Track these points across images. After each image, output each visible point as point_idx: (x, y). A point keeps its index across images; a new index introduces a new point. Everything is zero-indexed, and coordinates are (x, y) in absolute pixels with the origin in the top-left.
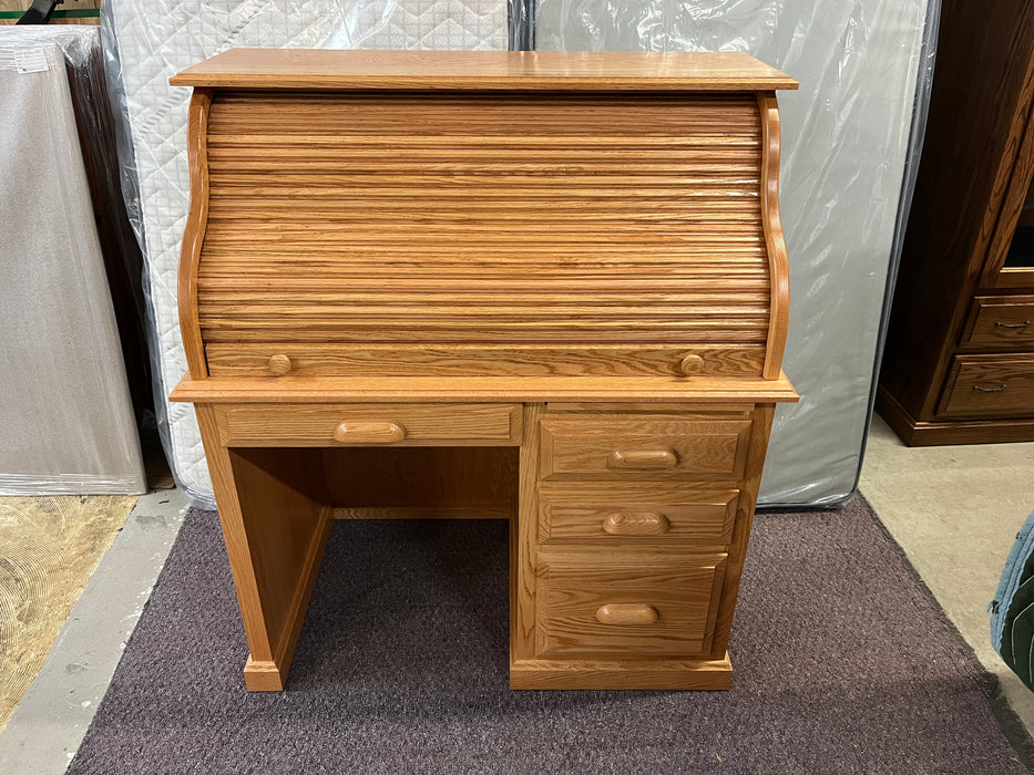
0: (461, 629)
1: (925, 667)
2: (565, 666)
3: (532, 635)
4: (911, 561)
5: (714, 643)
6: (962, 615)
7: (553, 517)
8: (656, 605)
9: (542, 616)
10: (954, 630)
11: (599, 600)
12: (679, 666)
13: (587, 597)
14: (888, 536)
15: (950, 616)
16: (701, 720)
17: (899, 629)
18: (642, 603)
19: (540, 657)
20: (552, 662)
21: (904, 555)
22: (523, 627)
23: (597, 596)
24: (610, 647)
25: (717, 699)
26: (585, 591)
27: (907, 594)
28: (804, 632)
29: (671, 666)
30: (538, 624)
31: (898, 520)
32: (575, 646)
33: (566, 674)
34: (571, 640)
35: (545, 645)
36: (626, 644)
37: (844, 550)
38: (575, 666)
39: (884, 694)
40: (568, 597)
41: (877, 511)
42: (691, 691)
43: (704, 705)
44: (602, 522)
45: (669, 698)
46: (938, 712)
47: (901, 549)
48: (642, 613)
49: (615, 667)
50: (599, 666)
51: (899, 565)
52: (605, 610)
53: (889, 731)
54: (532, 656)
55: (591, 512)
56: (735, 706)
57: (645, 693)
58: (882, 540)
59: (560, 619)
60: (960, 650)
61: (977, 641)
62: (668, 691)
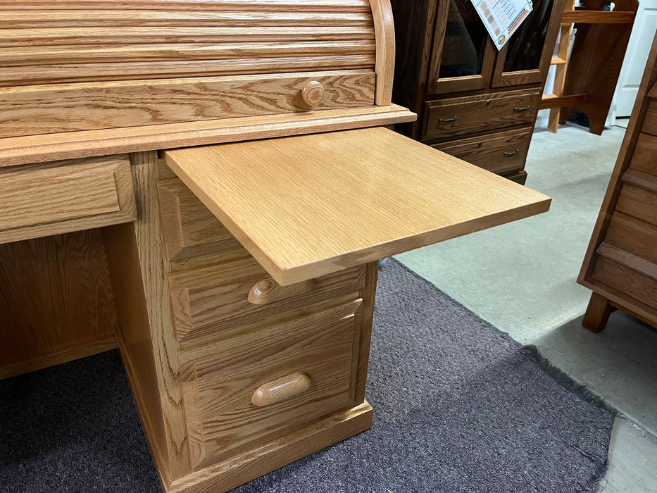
0: (95, 473)
1: (488, 356)
2: (225, 467)
3: (185, 449)
4: (440, 288)
5: (356, 390)
6: (488, 313)
7: (192, 303)
8: (307, 369)
9: (194, 421)
10: (489, 325)
11: (253, 383)
12: (331, 423)
13: (241, 384)
14: (418, 277)
15: (481, 317)
16: (361, 464)
17: (458, 335)
18: (293, 372)
19: (198, 468)
20: (211, 468)
21: (433, 286)
22: (173, 443)
23: (250, 381)
24: (269, 429)
25: (365, 439)
26: (237, 379)
27: (449, 310)
28: (401, 360)
29: (323, 426)
30: (191, 434)
31: (418, 265)
32: (234, 441)
33: (228, 474)
34: (229, 437)
35: (200, 453)
36: (283, 420)
37: (397, 293)
38: (235, 462)
39: (475, 385)
40: (219, 392)
41: (402, 262)
42: (342, 442)
43: (358, 449)
44: (247, 295)
45: (327, 456)
46: (514, 385)
47: (429, 283)
48: (295, 382)
49: (274, 447)
50: (260, 452)
51: (434, 293)
52: (259, 393)
53: (493, 412)
54: (189, 470)
55: (233, 287)
56: (382, 439)
57: (305, 460)
58: (415, 279)
59: (214, 419)
60: (502, 337)
61: (506, 328)
62: (323, 450)
